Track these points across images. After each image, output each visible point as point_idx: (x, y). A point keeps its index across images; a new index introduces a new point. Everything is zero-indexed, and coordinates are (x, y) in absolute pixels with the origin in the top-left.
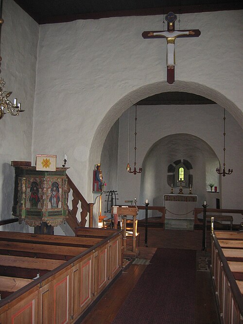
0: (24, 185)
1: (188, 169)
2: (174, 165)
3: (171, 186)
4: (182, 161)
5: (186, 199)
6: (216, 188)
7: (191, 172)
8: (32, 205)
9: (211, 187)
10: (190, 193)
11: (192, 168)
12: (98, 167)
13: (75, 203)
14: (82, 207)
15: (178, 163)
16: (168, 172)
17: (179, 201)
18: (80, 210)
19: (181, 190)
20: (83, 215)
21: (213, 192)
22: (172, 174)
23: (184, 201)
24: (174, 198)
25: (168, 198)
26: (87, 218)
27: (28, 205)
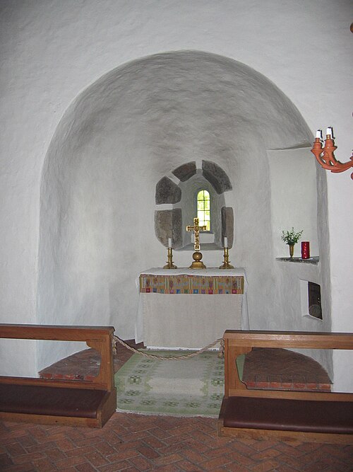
1: (220, 191)
2: (176, 181)
3: (166, 245)
4: (199, 166)
5: (209, 287)
6: (306, 246)
7: (229, 198)
9: (291, 244)
10: (226, 266)
11: (229, 187)
15: (187, 174)
16: (159, 202)
17: (186, 292)
19: (198, 257)
21: (297, 260)
22: (168, 207)
23: (203, 292)
24: (171, 284)
25: (150, 284)
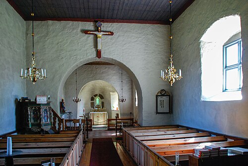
0: (29, 111)
1: (101, 99)
2: (94, 97)
4: (98, 94)
8: (34, 121)
11: (103, 98)
12: (62, 100)
13: (55, 119)
14: (59, 120)
15: (96, 96)
16: (91, 101)
18: (57, 122)
20: (59, 125)
26: (61, 126)
27: (32, 121)
